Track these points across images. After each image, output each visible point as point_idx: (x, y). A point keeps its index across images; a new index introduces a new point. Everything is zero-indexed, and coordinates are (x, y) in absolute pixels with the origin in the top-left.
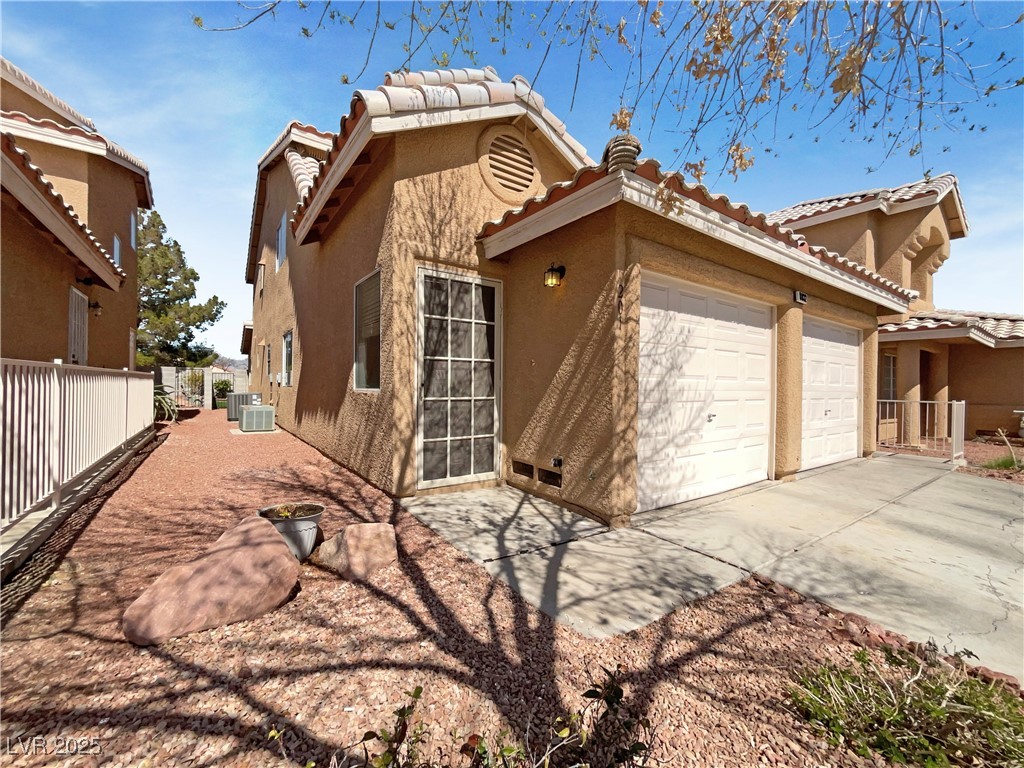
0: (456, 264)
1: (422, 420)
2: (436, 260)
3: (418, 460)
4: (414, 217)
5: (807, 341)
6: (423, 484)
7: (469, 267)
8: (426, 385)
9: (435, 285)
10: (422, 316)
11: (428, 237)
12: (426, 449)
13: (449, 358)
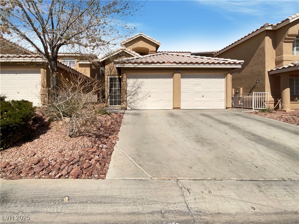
0: (114, 75)
1: (109, 97)
2: (111, 75)
3: (109, 102)
4: (108, 70)
5: (181, 79)
6: (109, 106)
7: (116, 75)
8: (110, 92)
9: (111, 79)
10: (109, 83)
11: (110, 72)
12: (110, 101)
13: (113, 88)
